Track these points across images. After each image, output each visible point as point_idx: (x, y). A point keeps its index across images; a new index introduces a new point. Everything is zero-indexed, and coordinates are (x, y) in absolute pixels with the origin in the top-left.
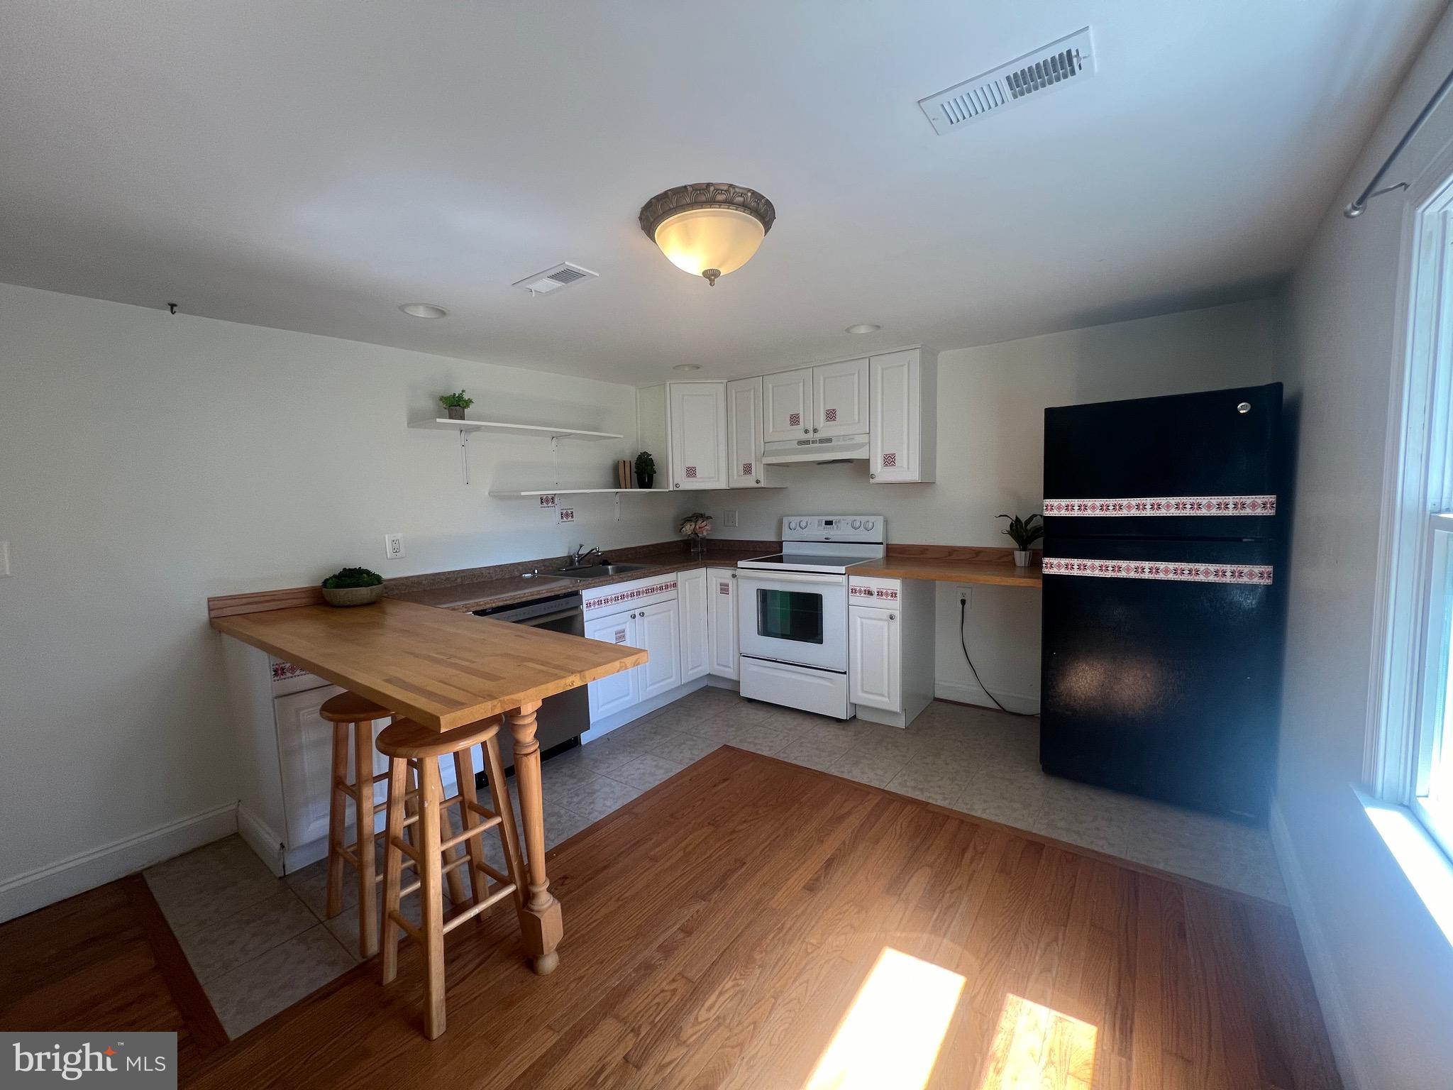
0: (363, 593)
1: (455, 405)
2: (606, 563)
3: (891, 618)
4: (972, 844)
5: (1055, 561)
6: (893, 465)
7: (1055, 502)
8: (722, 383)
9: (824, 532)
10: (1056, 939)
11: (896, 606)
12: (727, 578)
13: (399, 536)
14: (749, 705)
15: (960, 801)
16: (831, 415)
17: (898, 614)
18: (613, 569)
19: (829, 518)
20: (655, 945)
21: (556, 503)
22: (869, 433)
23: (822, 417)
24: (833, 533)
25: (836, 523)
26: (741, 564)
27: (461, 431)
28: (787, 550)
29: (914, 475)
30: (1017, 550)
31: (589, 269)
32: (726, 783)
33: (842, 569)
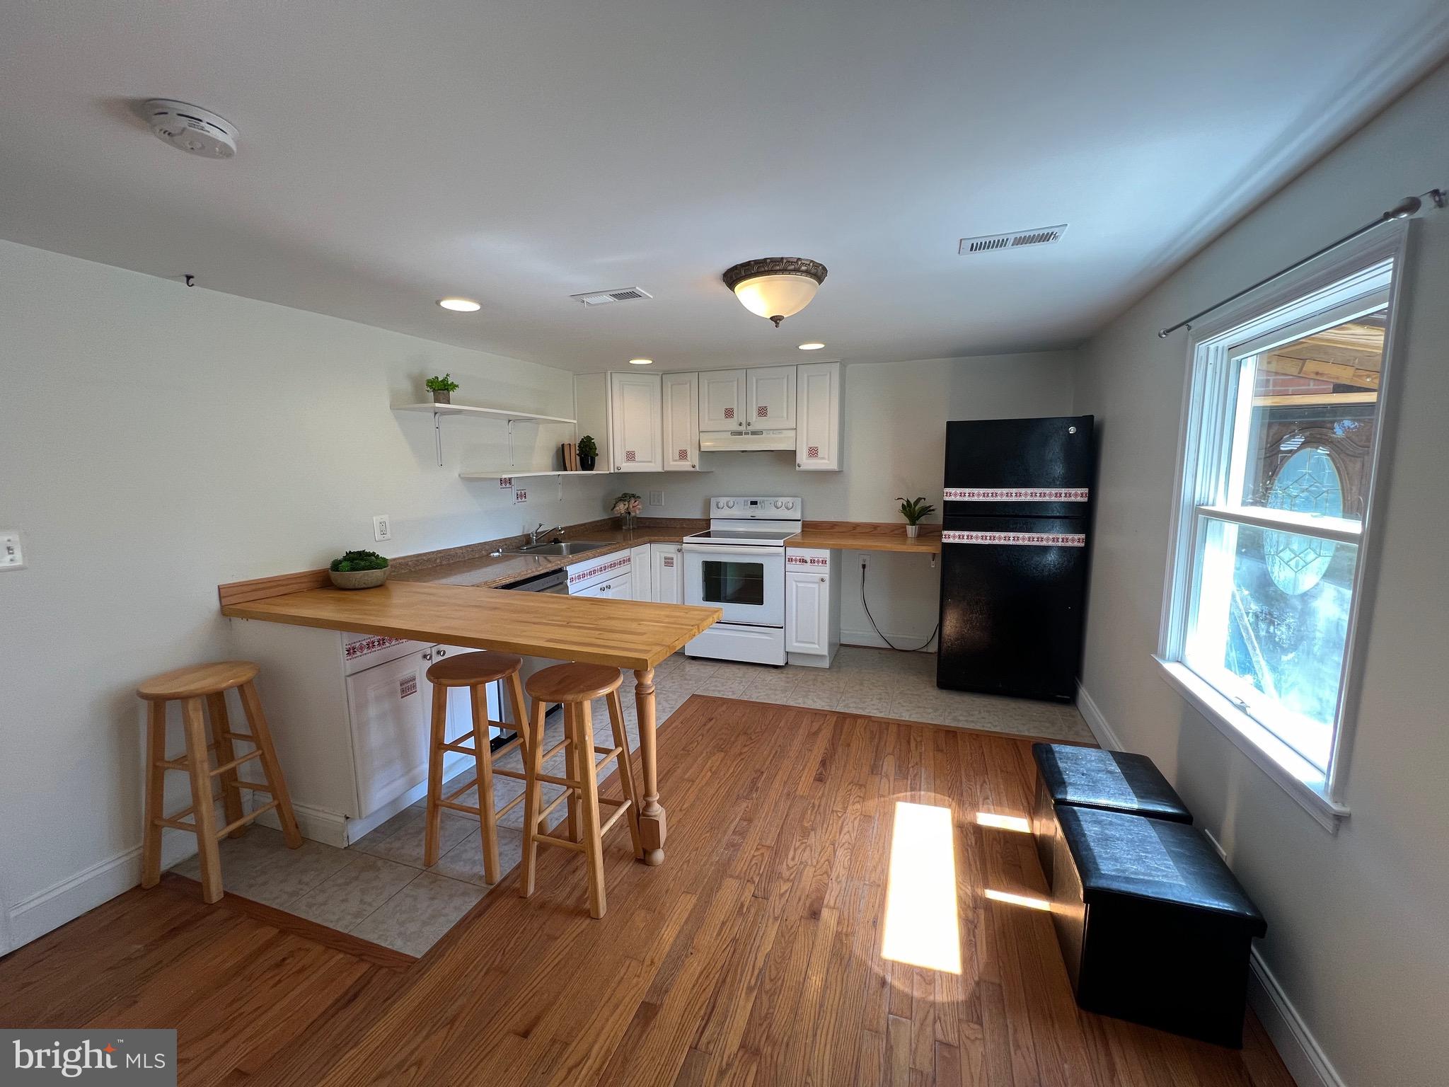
0: (375, 575)
1: (441, 389)
2: (557, 541)
3: (822, 580)
4: (912, 737)
5: (952, 533)
6: (816, 456)
7: (953, 490)
8: (658, 375)
9: (750, 512)
10: (985, 782)
11: (825, 571)
12: (672, 553)
13: (385, 518)
14: (693, 662)
15: (891, 712)
16: (762, 412)
17: (827, 577)
18: (567, 546)
19: (754, 499)
20: (730, 832)
21: (513, 484)
22: (796, 429)
23: (755, 413)
24: (759, 512)
25: (760, 503)
26: (686, 539)
27: (436, 413)
28: (714, 527)
29: (833, 466)
30: (908, 524)
31: (647, 291)
32: (711, 723)
33: (781, 542)
